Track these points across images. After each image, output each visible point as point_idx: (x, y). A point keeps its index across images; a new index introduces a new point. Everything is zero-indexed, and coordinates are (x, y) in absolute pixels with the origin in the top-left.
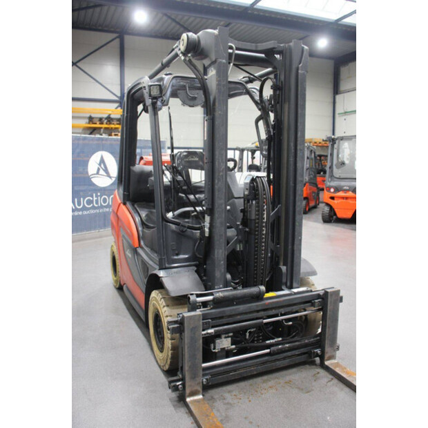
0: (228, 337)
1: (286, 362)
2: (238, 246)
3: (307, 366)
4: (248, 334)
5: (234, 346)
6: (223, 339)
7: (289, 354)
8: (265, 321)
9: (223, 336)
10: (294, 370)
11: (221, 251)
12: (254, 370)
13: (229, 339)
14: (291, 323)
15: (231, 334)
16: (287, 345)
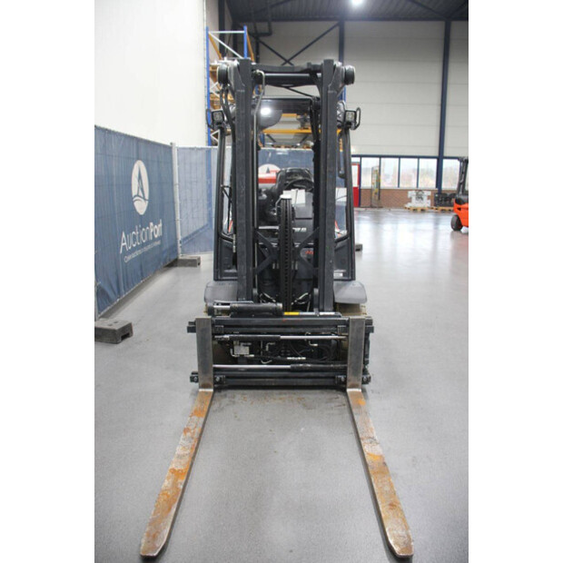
0: (246, 346)
1: (308, 382)
2: (274, 265)
3: (334, 391)
4: (267, 347)
5: (253, 356)
6: (242, 347)
7: (312, 374)
8: (282, 337)
9: (241, 344)
10: (318, 391)
11: (243, 267)
12: (273, 382)
13: (248, 348)
14: (316, 345)
15: (249, 344)
16: (309, 365)
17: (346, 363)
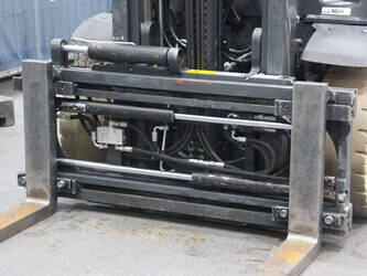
0: (119, 127)
4: (154, 134)
5: (129, 149)
6: (110, 130)
8: (179, 116)
9: (111, 123)
13: (120, 133)
15: (124, 125)
17: (287, 182)
